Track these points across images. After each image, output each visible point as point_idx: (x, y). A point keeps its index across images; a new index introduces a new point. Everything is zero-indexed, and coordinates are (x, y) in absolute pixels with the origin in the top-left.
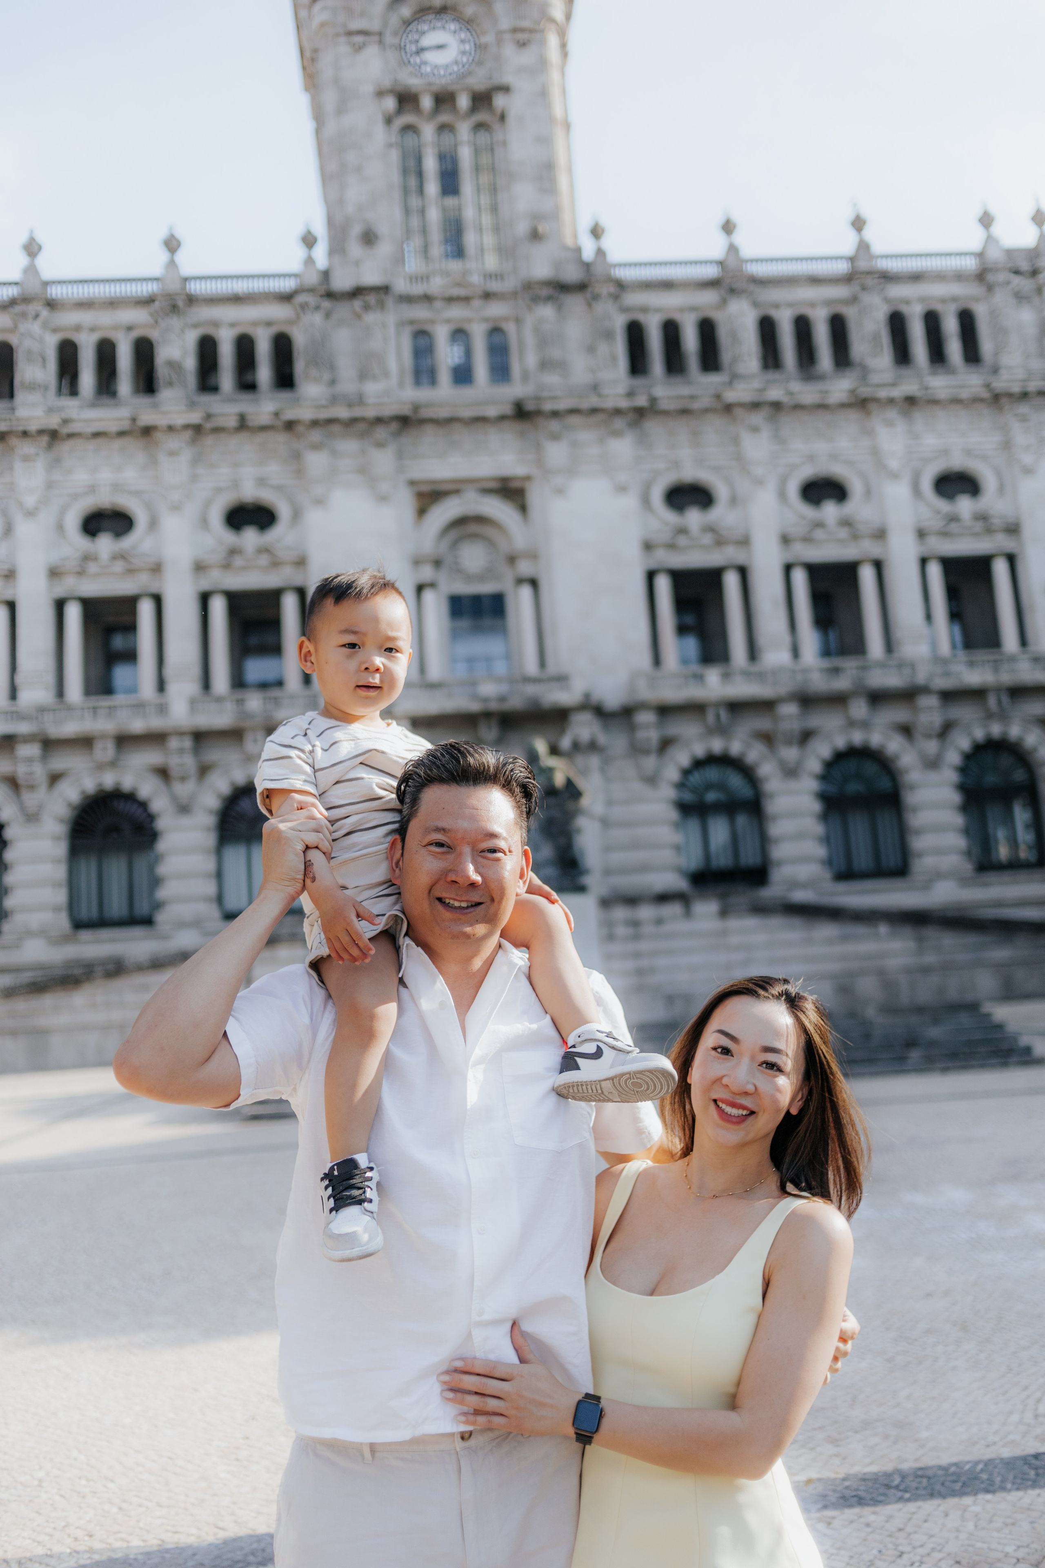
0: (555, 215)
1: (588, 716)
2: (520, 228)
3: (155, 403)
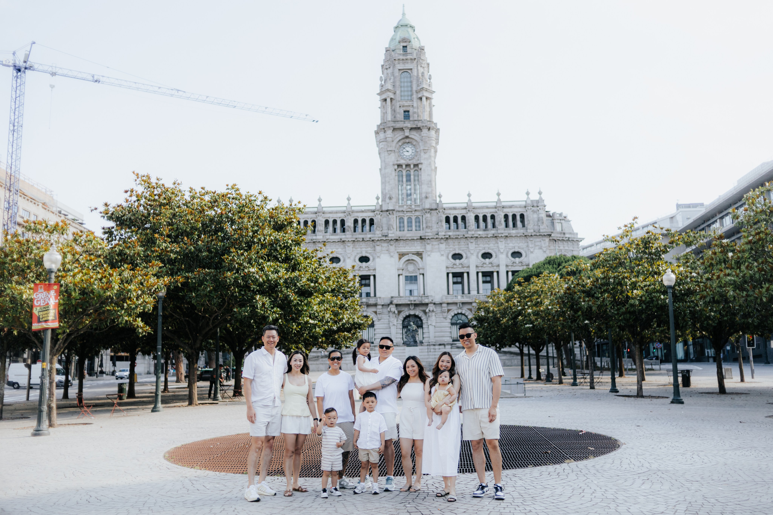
0: (431, 192)
1: (432, 305)
2: (424, 195)
3: (345, 235)
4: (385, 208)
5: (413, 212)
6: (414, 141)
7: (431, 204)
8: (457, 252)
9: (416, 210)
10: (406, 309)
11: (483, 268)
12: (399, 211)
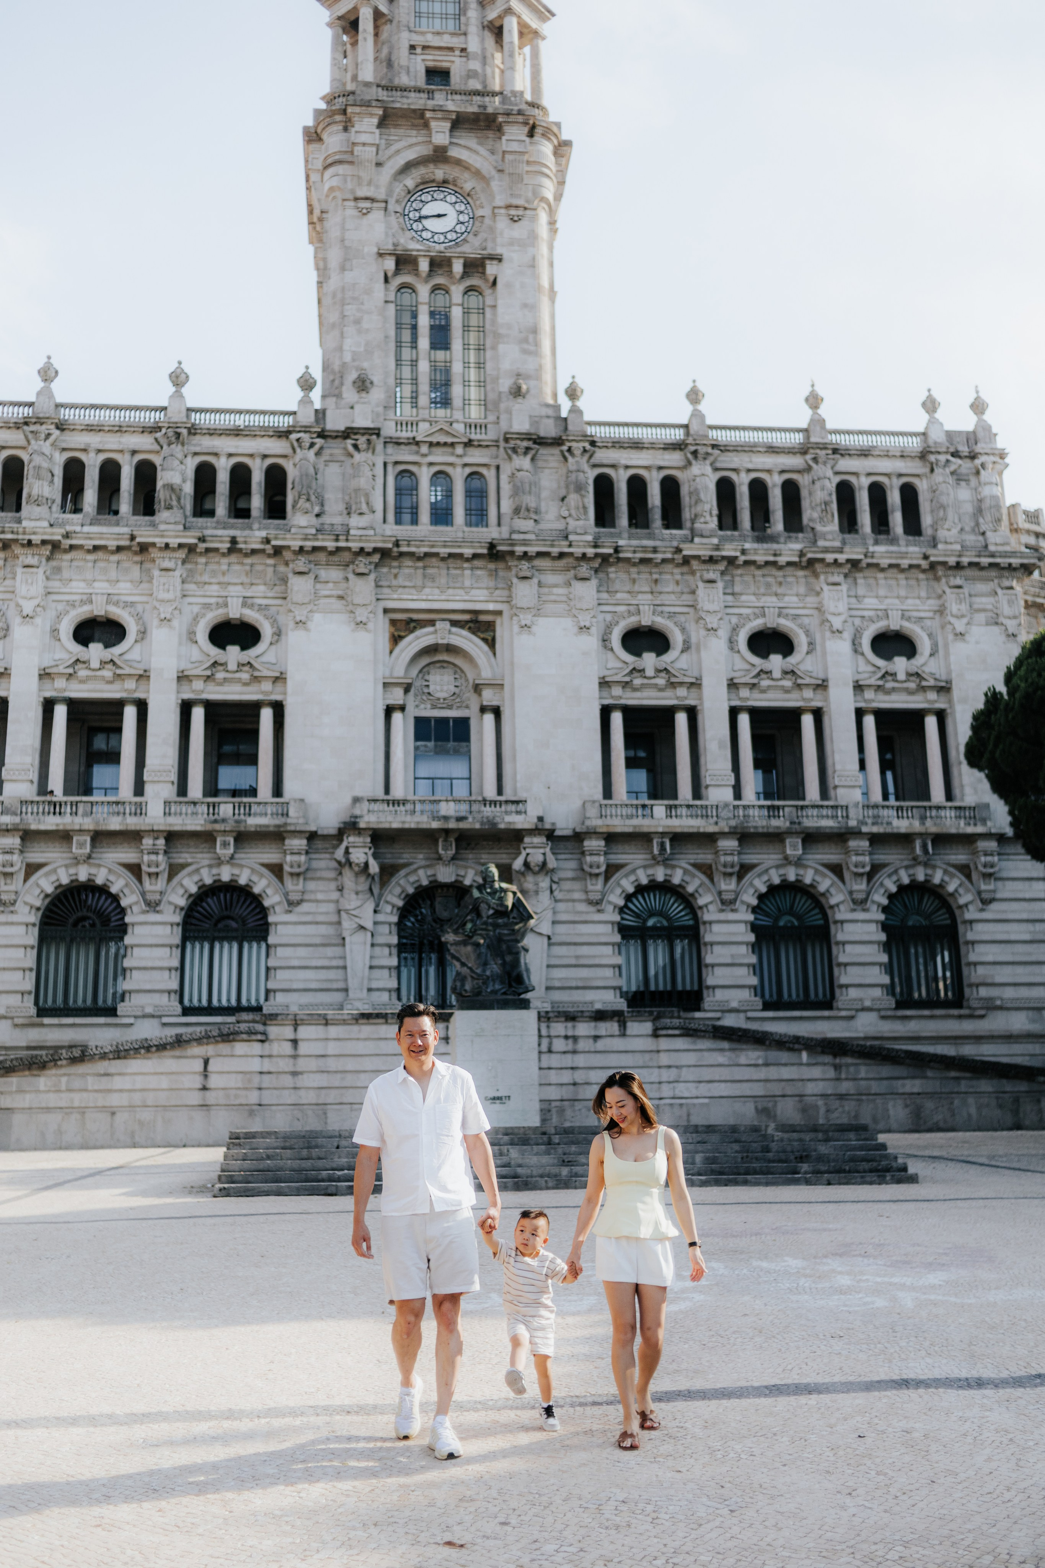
0: (537, 375)
2: (505, 385)
3: (153, 525)
4: (335, 422)
5: (459, 450)
6: (466, 175)
7: (535, 420)
8: (647, 619)
9: (469, 444)
10: (420, 857)
11: (755, 694)
12: (398, 444)
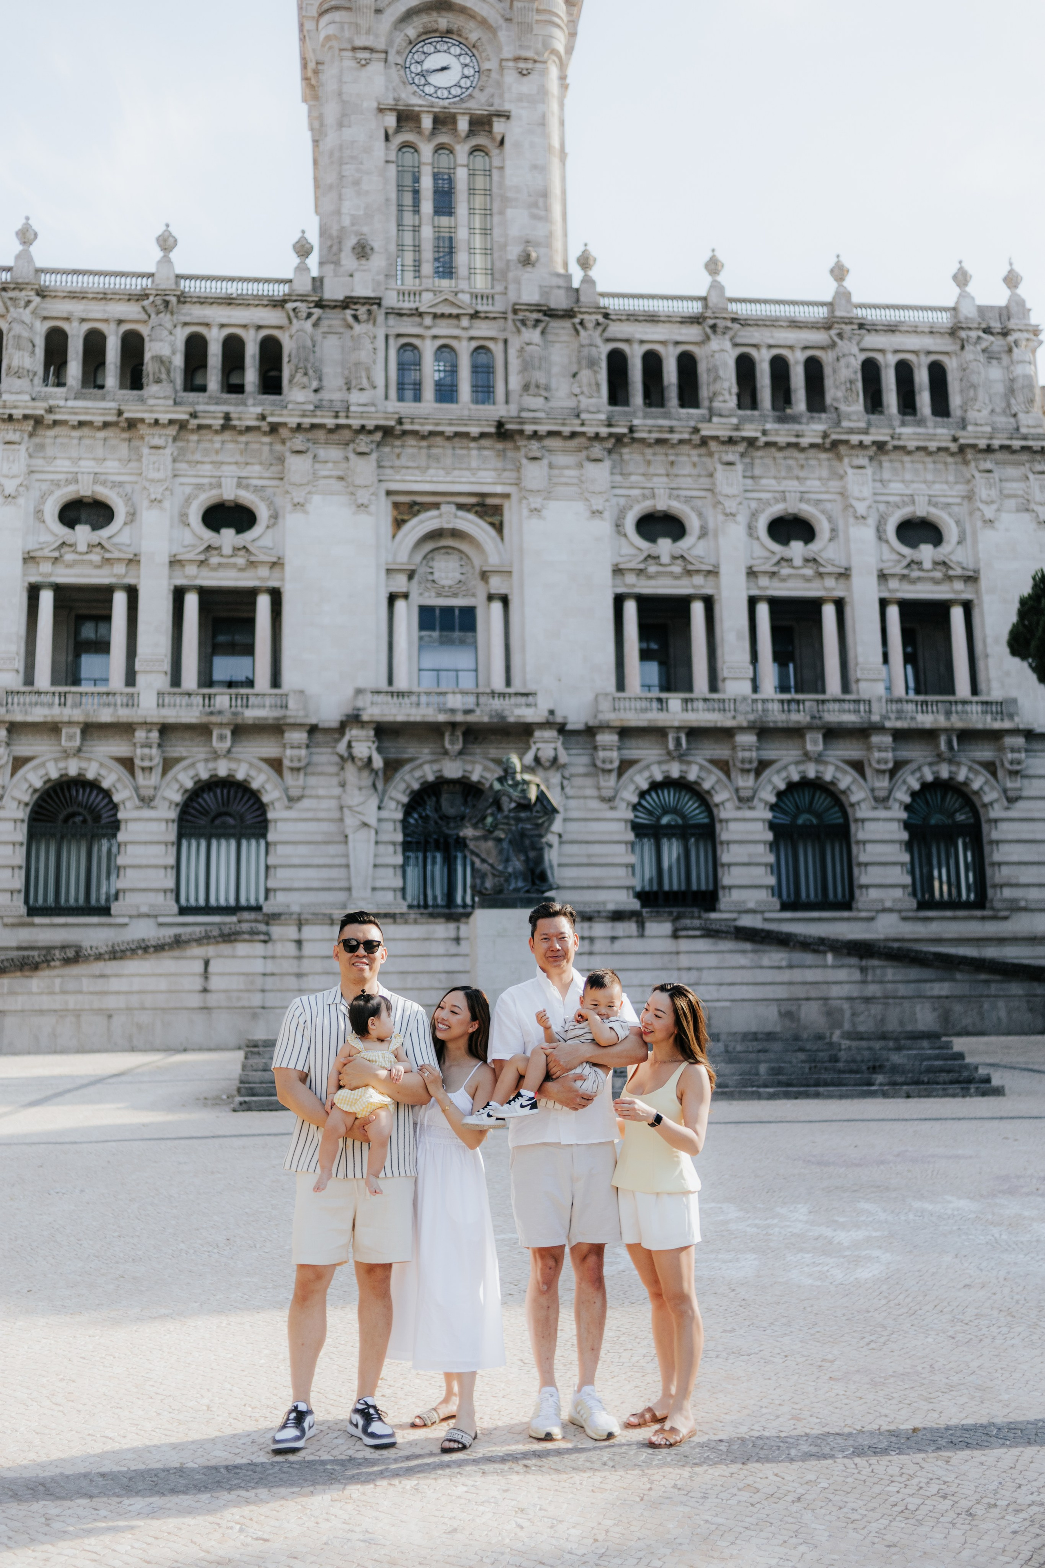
0: (547, 242)
1: (551, 734)
2: (514, 252)
3: (142, 399)
4: (334, 291)
5: (465, 322)
6: (472, 24)
7: (545, 291)
8: (662, 504)
9: (475, 316)
10: (425, 752)
11: (776, 583)
12: (401, 315)
